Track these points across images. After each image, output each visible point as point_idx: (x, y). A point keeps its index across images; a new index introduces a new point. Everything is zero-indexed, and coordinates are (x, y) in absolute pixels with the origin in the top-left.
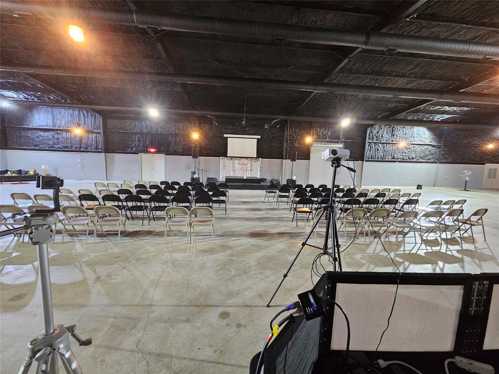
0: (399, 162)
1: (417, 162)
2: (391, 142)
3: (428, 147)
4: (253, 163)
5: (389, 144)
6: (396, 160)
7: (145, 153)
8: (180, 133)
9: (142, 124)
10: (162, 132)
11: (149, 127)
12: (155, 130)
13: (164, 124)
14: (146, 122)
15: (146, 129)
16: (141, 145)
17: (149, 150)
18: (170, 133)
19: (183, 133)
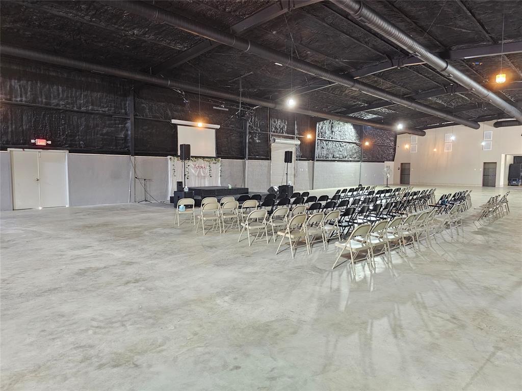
0: (338, 161)
1: (348, 161)
2: (331, 139)
3: (353, 145)
4: (212, 165)
5: (330, 141)
6: (335, 159)
7: (23, 148)
8: (97, 110)
9: (13, 84)
10: (58, 105)
11: (29, 93)
12: (44, 100)
13: (63, 91)
14: (22, 82)
15: (21, 96)
16: (10, 130)
17: (33, 141)
18: (75, 109)
19: (102, 111)
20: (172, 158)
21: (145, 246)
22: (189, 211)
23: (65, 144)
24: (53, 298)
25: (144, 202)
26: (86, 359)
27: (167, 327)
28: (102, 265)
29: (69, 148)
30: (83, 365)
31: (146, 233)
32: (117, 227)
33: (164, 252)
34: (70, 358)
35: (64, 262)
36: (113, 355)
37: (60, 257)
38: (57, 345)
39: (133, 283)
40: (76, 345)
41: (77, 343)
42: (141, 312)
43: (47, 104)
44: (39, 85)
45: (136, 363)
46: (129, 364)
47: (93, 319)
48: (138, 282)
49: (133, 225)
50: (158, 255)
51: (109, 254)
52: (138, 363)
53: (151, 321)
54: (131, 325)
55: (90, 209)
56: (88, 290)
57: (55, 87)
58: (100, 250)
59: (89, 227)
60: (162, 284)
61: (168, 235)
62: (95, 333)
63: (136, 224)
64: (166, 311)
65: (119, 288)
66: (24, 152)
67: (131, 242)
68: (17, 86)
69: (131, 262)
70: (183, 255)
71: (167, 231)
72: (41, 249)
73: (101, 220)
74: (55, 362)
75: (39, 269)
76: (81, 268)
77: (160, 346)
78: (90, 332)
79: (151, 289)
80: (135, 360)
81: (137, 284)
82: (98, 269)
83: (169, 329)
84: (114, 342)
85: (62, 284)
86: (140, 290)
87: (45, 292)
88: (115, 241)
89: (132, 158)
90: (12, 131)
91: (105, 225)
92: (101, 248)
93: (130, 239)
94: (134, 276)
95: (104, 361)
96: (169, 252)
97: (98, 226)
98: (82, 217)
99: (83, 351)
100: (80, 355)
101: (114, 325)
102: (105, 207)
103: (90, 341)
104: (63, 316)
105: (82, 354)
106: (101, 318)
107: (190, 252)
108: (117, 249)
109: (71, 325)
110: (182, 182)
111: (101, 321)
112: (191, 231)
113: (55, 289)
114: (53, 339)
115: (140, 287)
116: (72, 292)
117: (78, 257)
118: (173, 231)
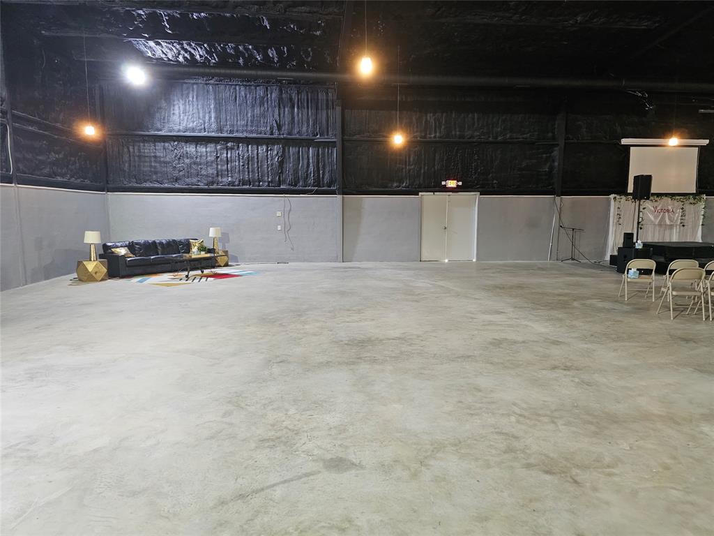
4: (688, 207)
7: (434, 192)
8: (516, 138)
9: (428, 118)
10: (472, 137)
11: (443, 127)
12: (458, 133)
13: (478, 119)
14: (437, 115)
15: (435, 132)
16: (422, 171)
17: (443, 183)
18: (491, 139)
19: (523, 138)
20: (618, 197)
21: (574, 323)
22: (645, 279)
23: (477, 184)
24: (468, 367)
25: (570, 261)
26: (509, 450)
27: (617, 444)
28: (520, 339)
29: (480, 190)
30: (506, 456)
31: (576, 304)
32: (534, 291)
33: (604, 334)
34: (492, 443)
35: (476, 327)
36: (543, 458)
37: (470, 320)
38: (476, 422)
39: (562, 369)
40: (496, 430)
41: (499, 428)
42: (577, 411)
43: (460, 137)
44: (454, 116)
45: (576, 478)
46: (566, 476)
47: (515, 404)
48: (569, 370)
49: (556, 292)
50: (596, 337)
51: (527, 326)
52: (578, 479)
53: (593, 428)
54: (565, 425)
55: (500, 265)
56: (506, 367)
57: (470, 115)
58: (516, 318)
59: (500, 288)
60: (605, 380)
61: (609, 311)
62: (518, 422)
63: (561, 291)
64: (614, 419)
65: (544, 372)
66: (434, 196)
67: (555, 313)
68: (432, 120)
69: (558, 341)
70: (637, 344)
71: (608, 305)
72: (450, 308)
73: (515, 280)
74: (475, 442)
75: (451, 330)
76: (496, 338)
77: (608, 467)
78: (513, 419)
79: (588, 384)
80: (574, 474)
81: (568, 373)
82: (515, 342)
83: (621, 447)
84: (543, 440)
85: (476, 352)
86: (572, 381)
87: (459, 357)
88: (533, 309)
89: (558, 199)
90: (424, 173)
91: (520, 287)
92: (517, 317)
93: (552, 309)
94: (563, 360)
95: (532, 461)
96: (613, 336)
97: (511, 287)
98: (492, 275)
99: (506, 439)
100: (502, 443)
101: (541, 418)
102: (518, 263)
103: (513, 430)
104: (480, 391)
105: (505, 443)
106: (524, 406)
107: (648, 342)
108: (537, 321)
109: (489, 403)
110: (632, 234)
111: (523, 409)
112: (648, 309)
113: (469, 357)
114: (472, 414)
115: (574, 377)
116: (488, 365)
117: (490, 323)
118: (617, 306)
